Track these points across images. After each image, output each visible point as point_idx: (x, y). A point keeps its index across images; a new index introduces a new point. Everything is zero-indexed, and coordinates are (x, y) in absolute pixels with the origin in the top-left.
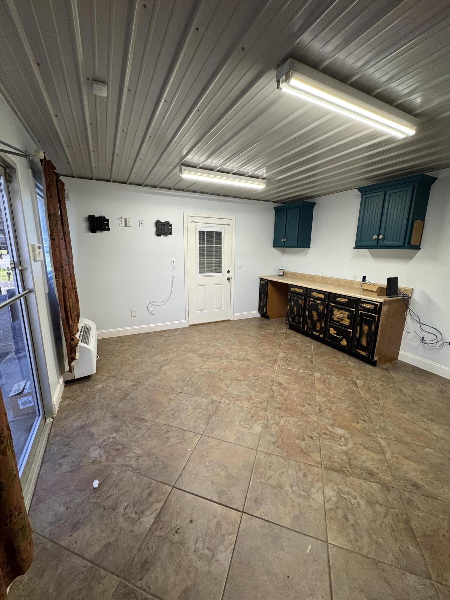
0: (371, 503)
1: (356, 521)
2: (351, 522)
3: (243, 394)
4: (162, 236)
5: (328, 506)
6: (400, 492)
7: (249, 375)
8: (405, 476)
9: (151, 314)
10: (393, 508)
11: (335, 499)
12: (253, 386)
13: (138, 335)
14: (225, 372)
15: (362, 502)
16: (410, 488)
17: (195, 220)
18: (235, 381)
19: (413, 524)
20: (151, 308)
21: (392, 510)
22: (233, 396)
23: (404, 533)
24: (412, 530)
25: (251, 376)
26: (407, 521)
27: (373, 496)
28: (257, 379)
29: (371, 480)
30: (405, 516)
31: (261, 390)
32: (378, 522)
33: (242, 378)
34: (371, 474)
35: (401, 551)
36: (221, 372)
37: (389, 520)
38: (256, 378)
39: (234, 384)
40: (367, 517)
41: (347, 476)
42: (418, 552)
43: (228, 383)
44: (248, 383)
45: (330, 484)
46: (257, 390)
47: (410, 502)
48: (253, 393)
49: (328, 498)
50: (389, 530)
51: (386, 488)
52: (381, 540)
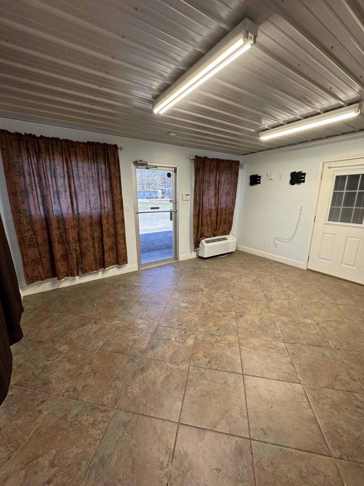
0: (134, 340)
1: (127, 332)
2: (127, 330)
4: (296, 185)
5: (136, 325)
6: (139, 357)
8: (151, 366)
9: (276, 246)
10: (130, 349)
11: (139, 327)
13: (263, 258)
15: (135, 337)
16: (142, 366)
17: (333, 165)
19: (121, 355)
20: (277, 242)
21: (129, 349)
23: (118, 348)
24: (118, 353)
26: (122, 353)
27: (139, 343)
29: (148, 346)
30: (125, 353)
32: (125, 340)
34: (153, 347)
35: (111, 344)
37: (125, 345)
40: (128, 336)
41: (152, 335)
42: (109, 350)
45: (147, 328)
47: (133, 360)
49: (139, 325)
50: (120, 343)
51: (143, 352)
52: (117, 338)
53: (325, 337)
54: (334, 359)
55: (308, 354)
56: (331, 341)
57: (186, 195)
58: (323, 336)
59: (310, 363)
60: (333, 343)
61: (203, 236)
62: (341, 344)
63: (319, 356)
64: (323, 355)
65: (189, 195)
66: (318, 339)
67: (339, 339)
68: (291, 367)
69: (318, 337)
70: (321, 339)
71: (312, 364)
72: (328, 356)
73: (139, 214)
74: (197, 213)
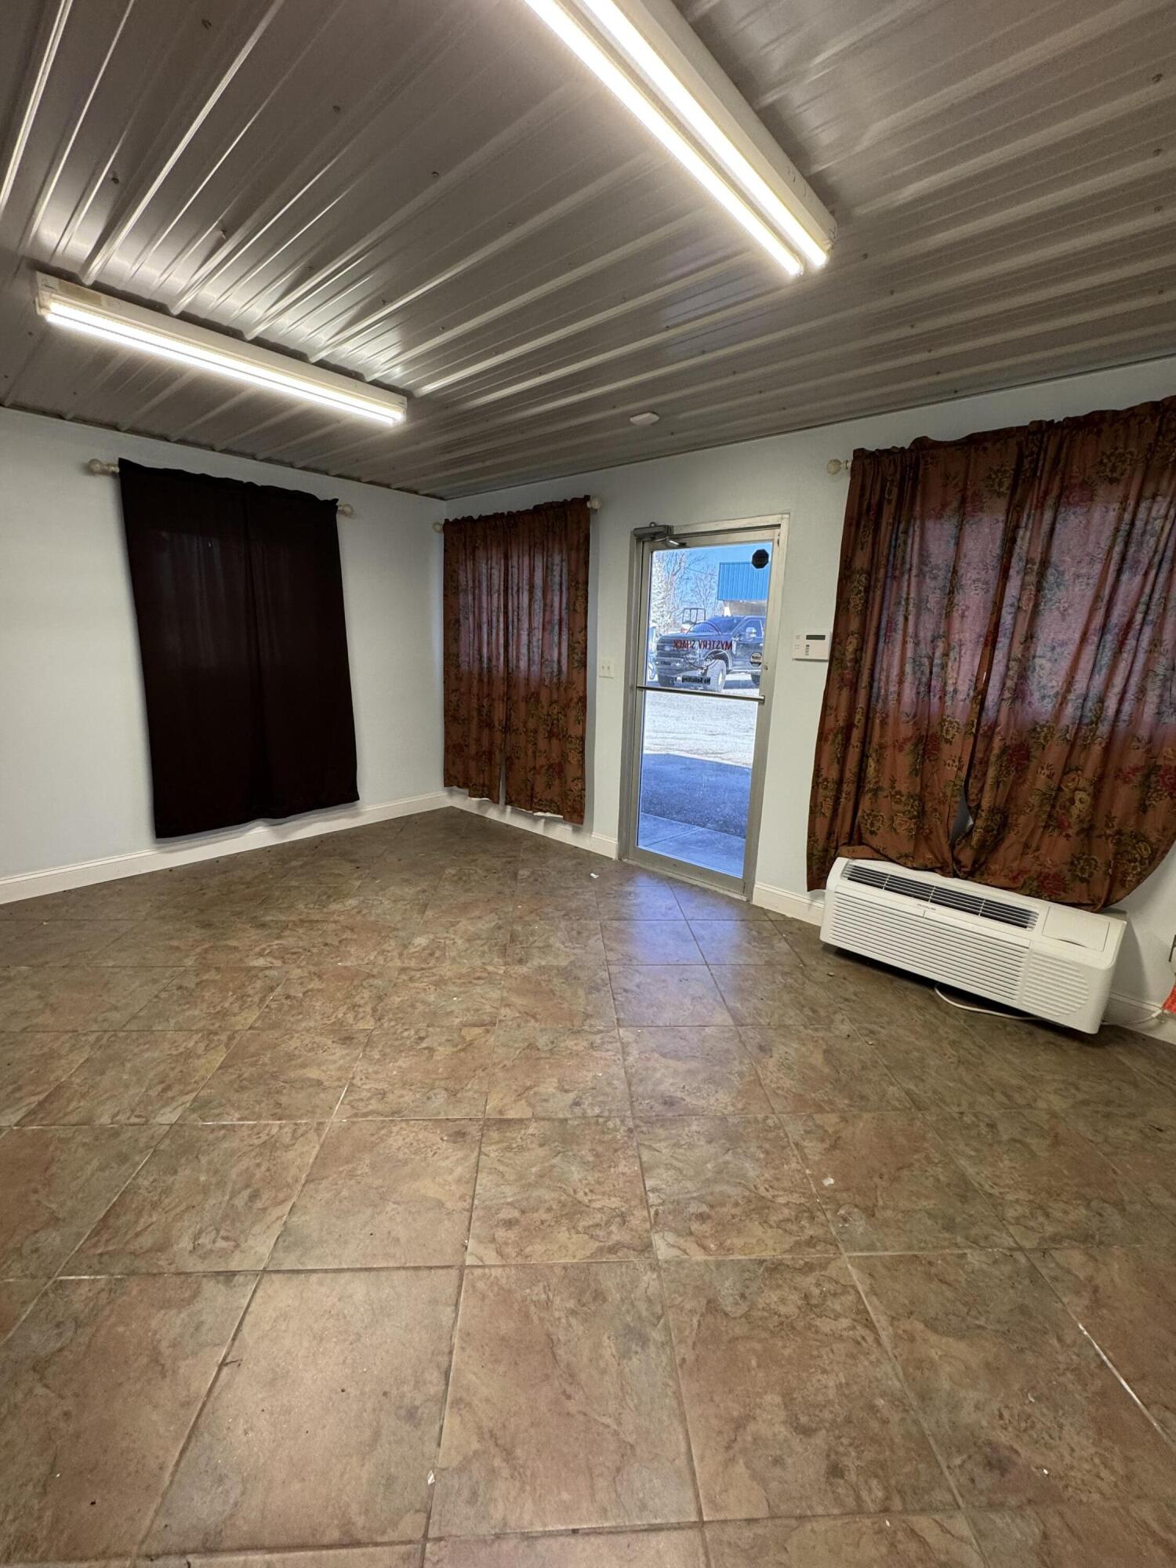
3: (456, 989)
7: (449, 1050)
12: (433, 1016)
14: (531, 1046)
18: (487, 1018)
22: (481, 982)
25: (441, 1049)
28: (422, 1039)
31: (409, 1009)
33: (471, 1033)
36: (542, 1041)
38: (424, 1045)
39: (488, 1008)
43: (504, 1011)
44: (446, 1022)
46: (420, 1007)
48: (432, 998)
53: (133, 1273)
54: (18, 1250)
55: (89, 1172)
56: (101, 1285)
57: (809, 637)
58: (141, 1265)
59: (54, 1169)
60: (84, 1290)
61: (856, 840)
62: (58, 1325)
63: (62, 1205)
64: (54, 1221)
65: (822, 637)
66: (137, 1235)
67: (89, 1330)
68: (74, 1118)
69: (146, 1241)
70: (131, 1247)
71: (50, 1172)
72: (42, 1235)
73: (648, 692)
74: (841, 723)
